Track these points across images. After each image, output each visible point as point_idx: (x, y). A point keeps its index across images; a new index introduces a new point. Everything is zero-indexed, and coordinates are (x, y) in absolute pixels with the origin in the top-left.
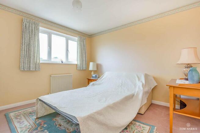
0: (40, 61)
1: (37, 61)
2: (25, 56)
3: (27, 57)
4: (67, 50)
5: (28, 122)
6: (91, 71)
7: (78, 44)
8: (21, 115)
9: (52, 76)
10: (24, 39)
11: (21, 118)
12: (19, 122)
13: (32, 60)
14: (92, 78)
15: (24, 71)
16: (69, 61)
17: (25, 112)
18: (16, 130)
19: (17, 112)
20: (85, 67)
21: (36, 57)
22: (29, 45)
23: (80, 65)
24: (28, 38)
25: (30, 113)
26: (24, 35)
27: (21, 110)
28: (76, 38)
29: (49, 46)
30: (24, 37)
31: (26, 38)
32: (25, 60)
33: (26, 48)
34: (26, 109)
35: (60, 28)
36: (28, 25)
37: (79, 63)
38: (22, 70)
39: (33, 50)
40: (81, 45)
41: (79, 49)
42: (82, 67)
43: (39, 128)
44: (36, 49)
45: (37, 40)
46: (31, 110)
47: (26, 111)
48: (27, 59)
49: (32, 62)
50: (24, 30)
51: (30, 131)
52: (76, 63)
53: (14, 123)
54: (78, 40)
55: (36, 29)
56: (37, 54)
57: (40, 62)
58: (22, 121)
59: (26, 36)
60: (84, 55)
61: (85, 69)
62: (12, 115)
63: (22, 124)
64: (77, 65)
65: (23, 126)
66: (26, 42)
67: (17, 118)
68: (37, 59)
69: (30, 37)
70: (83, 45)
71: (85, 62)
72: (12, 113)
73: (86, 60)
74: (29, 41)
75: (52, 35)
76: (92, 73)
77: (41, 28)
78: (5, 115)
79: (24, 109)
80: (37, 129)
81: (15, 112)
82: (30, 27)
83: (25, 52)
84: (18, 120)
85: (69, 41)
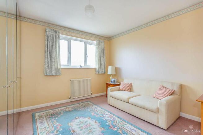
0: (61, 66)
1: (58, 67)
2: (48, 63)
3: (49, 63)
4: (86, 54)
5: (48, 124)
6: (110, 75)
7: (96, 48)
8: (44, 117)
9: (71, 80)
10: (47, 47)
11: (43, 119)
12: (41, 123)
13: (53, 66)
14: (110, 83)
15: (47, 76)
16: (88, 65)
17: (47, 114)
18: (37, 130)
19: (41, 113)
20: (103, 71)
21: (57, 63)
22: (51, 52)
23: (98, 69)
24: (50, 46)
25: (51, 115)
26: (47, 44)
27: (45, 111)
28: (95, 42)
29: (69, 52)
30: (47, 45)
31: (48, 46)
32: (48, 66)
33: (48, 55)
34: (49, 111)
35: (78, 34)
36: (50, 35)
37: (97, 67)
38: (46, 75)
39: (54, 57)
40: (99, 49)
41: (97, 53)
42: (100, 71)
43: (55, 132)
44: (57, 55)
45: (58, 47)
46: (52, 112)
47: (48, 112)
48: (49, 65)
49: (53, 67)
50: (47, 39)
51: (47, 133)
52: (94, 67)
53: (37, 124)
54: (96, 44)
55: (57, 37)
56: (58, 60)
57: (61, 68)
58: (43, 122)
59: (48, 44)
60: (103, 59)
61: (103, 73)
62: (37, 115)
63: (42, 125)
64: (95, 69)
65: (43, 127)
66: (48, 49)
67: (40, 119)
68: (58, 65)
69: (52, 44)
70: (101, 48)
71: (103, 65)
72: (38, 113)
73: (104, 64)
74: (51, 49)
75: (72, 41)
76: (111, 77)
77: (61, 35)
78: (32, 115)
79: (47, 110)
80: (53, 132)
81: (40, 112)
82: (52, 36)
83: (48, 59)
84: (41, 121)
85: (88, 45)
